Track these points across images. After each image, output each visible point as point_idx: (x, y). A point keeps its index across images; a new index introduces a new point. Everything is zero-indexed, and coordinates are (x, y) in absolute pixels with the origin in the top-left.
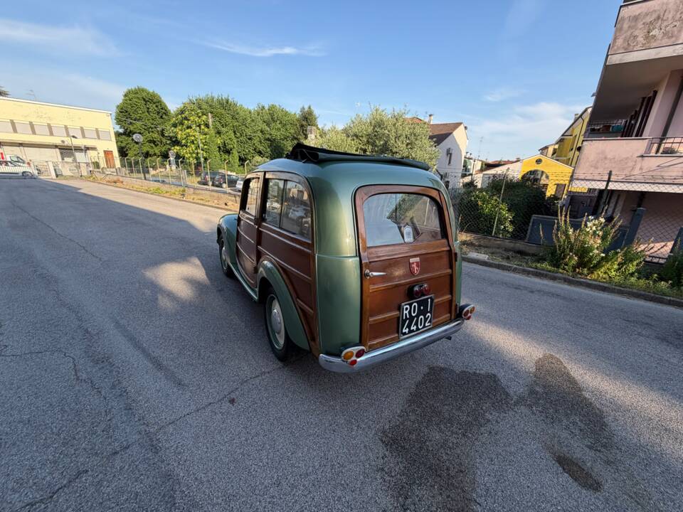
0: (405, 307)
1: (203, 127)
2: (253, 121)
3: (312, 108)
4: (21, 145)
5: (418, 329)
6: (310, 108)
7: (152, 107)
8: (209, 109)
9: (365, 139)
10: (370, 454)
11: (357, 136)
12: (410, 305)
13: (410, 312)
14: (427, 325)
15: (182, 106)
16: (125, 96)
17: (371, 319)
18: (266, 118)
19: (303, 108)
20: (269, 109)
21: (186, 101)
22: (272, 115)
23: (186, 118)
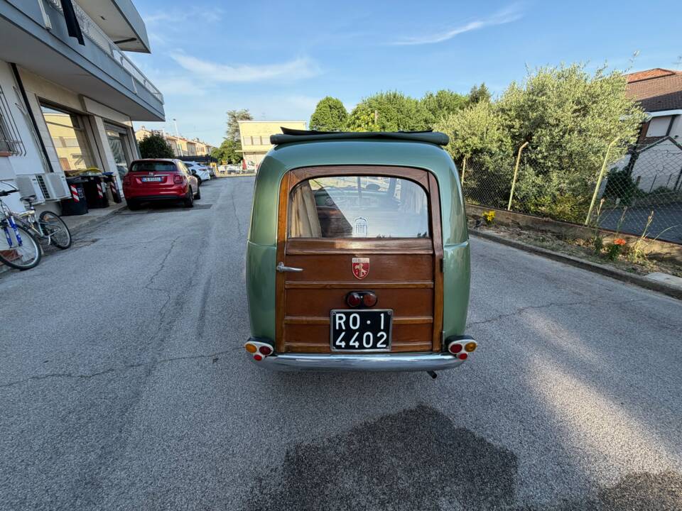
0: (338, 315)
1: (370, 124)
2: (418, 111)
3: (485, 85)
4: (254, 153)
5: (361, 347)
6: (483, 86)
7: (335, 112)
8: (378, 106)
9: (513, 113)
10: (265, 460)
11: (503, 110)
12: (348, 315)
13: (347, 323)
14: (378, 345)
15: (356, 107)
16: (318, 106)
17: (288, 318)
18: (432, 106)
19: (475, 88)
20: (437, 96)
21: (360, 102)
22: (439, 102)
23: (358, 118)
